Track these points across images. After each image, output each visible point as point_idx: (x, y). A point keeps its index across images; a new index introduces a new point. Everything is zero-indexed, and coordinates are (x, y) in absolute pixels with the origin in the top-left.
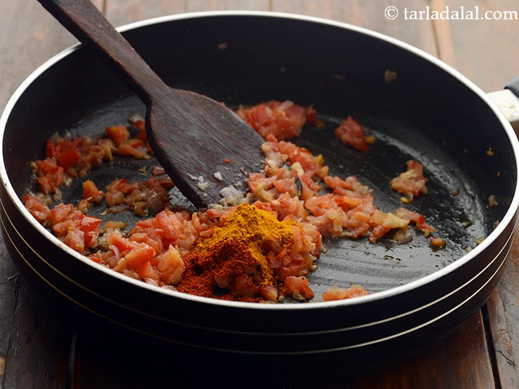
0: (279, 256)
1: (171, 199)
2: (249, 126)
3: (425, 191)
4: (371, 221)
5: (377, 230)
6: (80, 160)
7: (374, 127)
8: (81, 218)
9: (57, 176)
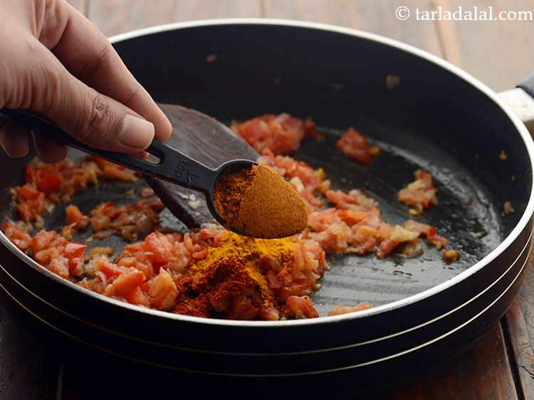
0: (279, 275)
1: (161, 222)
2: (243, 141)
3: (435, 201)
4: (378, 235)
5: (384, 244)
6: (62, 185)
7: (378, 137)
8: (65, 244)
9: (38, 203)
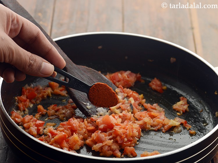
0: (122, 138)
1: (76, 113)
2: (111, 82)
3: (188, 110)
4: (163, 123)
5: (166, 127)
6: (37, 96)
7: (166, 82)
8: (36, 121)
9: (26, 103)
